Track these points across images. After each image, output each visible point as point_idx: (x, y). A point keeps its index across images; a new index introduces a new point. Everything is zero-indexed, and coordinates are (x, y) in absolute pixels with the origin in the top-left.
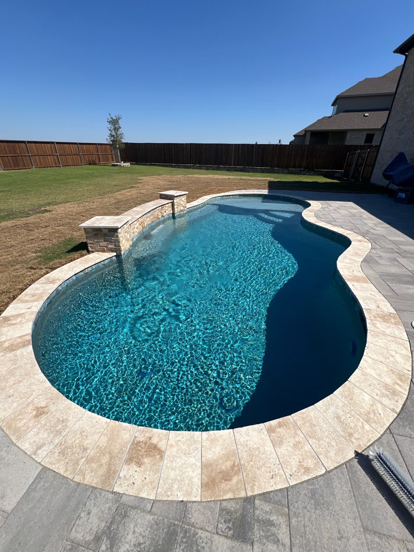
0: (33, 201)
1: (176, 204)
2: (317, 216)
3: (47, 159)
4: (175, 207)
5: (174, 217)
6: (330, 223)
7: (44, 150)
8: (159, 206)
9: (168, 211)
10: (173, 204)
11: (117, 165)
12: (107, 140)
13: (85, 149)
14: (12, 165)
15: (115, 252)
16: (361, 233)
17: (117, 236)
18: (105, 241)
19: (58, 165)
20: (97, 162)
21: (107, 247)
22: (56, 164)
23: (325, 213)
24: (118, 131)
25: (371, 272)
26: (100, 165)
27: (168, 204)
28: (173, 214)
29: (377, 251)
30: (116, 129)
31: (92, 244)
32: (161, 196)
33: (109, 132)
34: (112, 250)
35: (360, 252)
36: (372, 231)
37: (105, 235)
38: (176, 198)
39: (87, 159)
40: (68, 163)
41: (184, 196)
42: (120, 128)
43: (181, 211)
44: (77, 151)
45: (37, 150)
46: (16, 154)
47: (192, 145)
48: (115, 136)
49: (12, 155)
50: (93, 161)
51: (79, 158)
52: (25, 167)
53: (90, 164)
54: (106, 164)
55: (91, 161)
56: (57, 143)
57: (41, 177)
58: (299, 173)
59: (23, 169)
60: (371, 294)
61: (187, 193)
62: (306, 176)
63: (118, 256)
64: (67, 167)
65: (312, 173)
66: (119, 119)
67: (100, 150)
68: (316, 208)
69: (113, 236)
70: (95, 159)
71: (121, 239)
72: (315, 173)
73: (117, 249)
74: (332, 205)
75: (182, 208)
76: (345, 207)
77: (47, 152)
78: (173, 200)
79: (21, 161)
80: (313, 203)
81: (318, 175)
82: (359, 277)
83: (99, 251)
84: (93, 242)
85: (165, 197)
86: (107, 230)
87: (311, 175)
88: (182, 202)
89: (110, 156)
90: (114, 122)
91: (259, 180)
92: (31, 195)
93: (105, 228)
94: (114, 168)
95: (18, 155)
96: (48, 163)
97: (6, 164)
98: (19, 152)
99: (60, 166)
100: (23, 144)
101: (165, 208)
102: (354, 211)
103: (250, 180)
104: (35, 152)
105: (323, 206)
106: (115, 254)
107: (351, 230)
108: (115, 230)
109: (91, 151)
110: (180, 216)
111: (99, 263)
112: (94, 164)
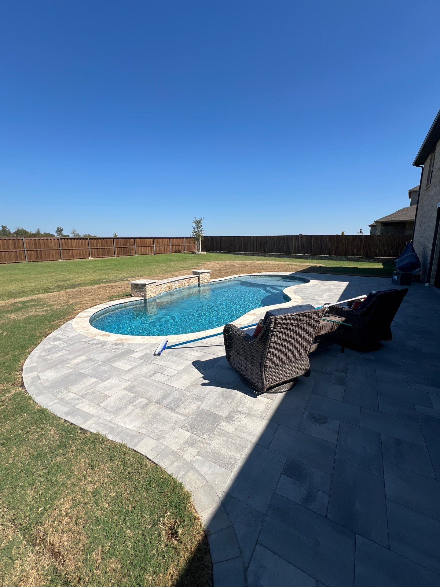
0: (124, 275)
1: (201, 278)
3: (146, 249)
4: (201, 280)
5: (199, 286)
7: (145, 243)
8: (187, 278)
9: (195, 282)
10: (199, 277)
11: (195, 253)
12: (191, 235)
13: (175, 241)
14: (123, 253)
15: (144, 297)
17: (145, 289)
18: (140, 291)
19: (152, 253)
20: (182, 251)
21: (140, 294)
22: (151, 252)
24: (199, 228)
26: (184, 253)
27: (195, 277)
28: (199, 284)
30: (198, 227)
31: (134, 292)
32: (194, 273)
33: (194, 229)
34: (142, 296)
37: (140, 288)
38: (201, 274)
39: (175, 249)
40: (160, 252)
41: (208, 273)
42: (201, 226)
43: (206, 283)
44: (169, 243)
45: (141, 243)
46: (127, 246)
47: (258, 237)
48: (197, 232)
49: (124, 247)
50: (179, 250)
51: (169, 248)
52: (130, 254)
53: (176, 252)
54: (188, 252)
55: (178, 250)
56: (155, 238)
57: (137, 261)
58: (358, 260)
59: (129, 256)
61: (211, 271)
63: (145, 300)
64: (159, 254)
65: (372, 260)
66: (202, 220)
67: (186, 242)
69: (143, 289)
70: (181, 248)
71: (147, 291)
72: (375, 260)
73: (145, 296)
75: (206, 281)
77: (147, 244)
78: (199, 275)
79: (129, 250)
81: (378, 262)
83: (136, 296)
84: (134, 291)
85: (195, 273)
86: (141, 285)
87: (371, 262)
88: (206, 277)
89: (193, 246)
90: (198, 223)
92: (124, 271)
93: (140, 284)
94: (193, 255)
95: (128, 247)
96: (146, 252)
97: (119, 252)
98: (129, 245)
99: (154, 254)
100: (133, 239)
101: (193, 280)
104: (139, 244)
106: (143, 298)
108: (144, 285)
109: (179, 243)
110: (204, 286)
111: (134, 301)
112: (180, 252)
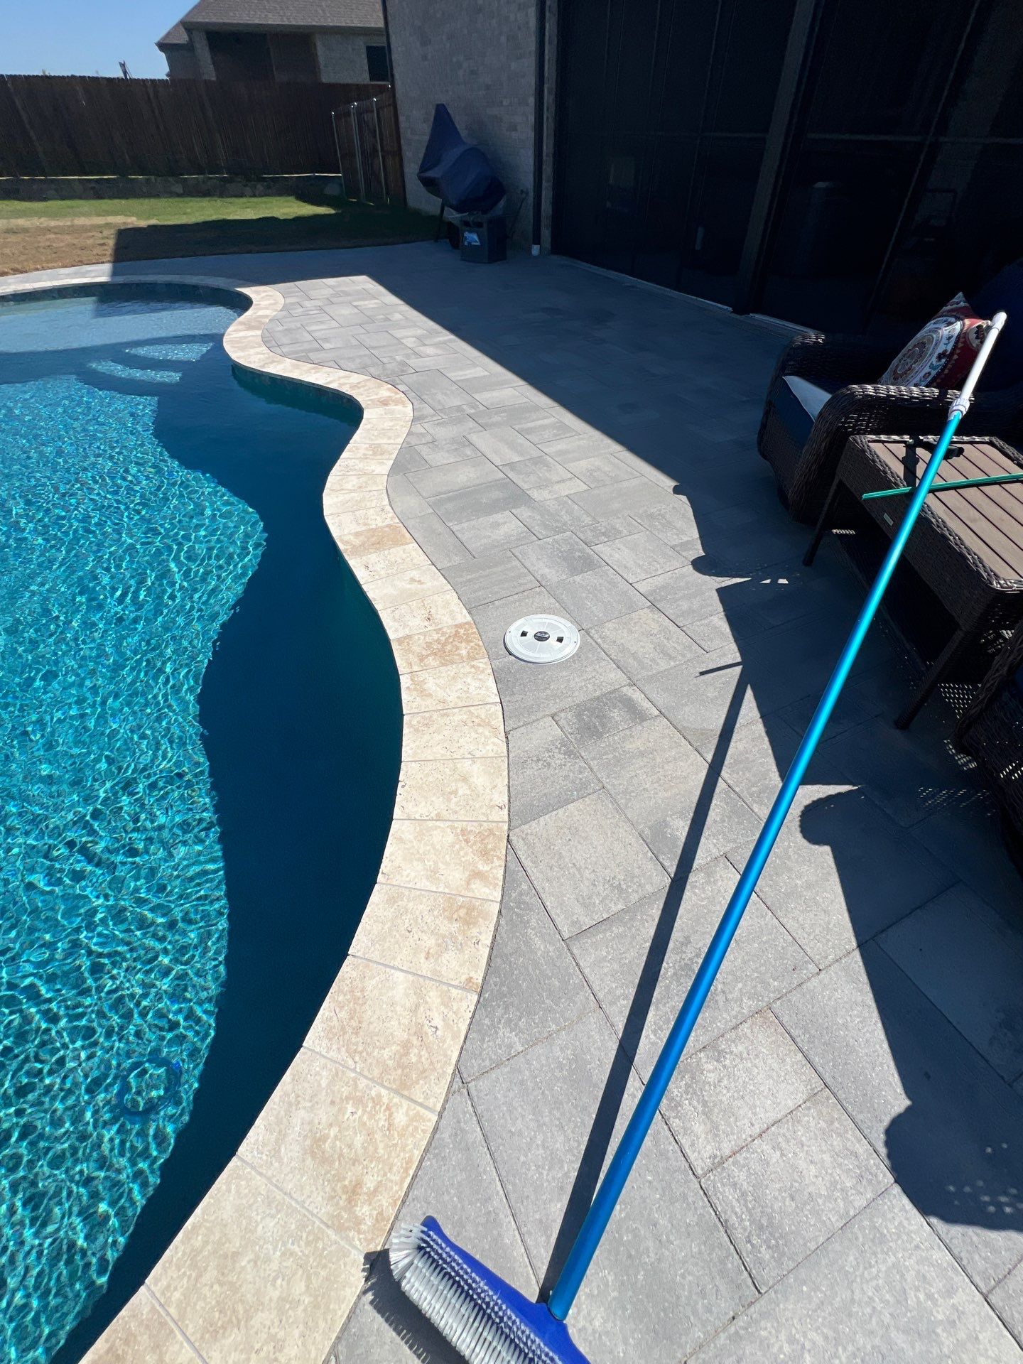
2: (269, 341)
6: (307, 360)
16: (388, 376)
23: (293, 326)
25: (411, 502)
29: (426, 426)
35: (385, 441)
36: (413, 362)
58: (222, 191)
60: (412, 580)
62: (244, 200)
68: (267, 312)
74: (313, 294)
76: (347, 294)
80: (257, 293)
82: (382, 528)
87: (260, 196)
91: (85, 229)
102: (371, 304)
103: (49, 230)
105: (289, 300)
107: (362, 370)
